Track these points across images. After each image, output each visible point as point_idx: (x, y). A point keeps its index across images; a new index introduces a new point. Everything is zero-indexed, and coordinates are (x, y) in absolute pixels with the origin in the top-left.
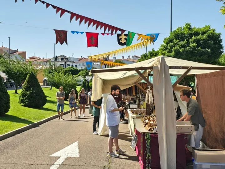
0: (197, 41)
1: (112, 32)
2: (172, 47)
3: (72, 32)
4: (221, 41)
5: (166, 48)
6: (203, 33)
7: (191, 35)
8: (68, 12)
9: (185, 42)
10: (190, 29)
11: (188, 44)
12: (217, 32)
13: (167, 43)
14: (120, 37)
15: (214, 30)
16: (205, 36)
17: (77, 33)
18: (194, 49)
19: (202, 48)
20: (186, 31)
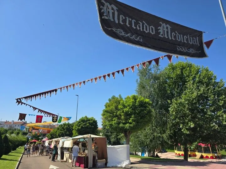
0: (89, 123)
1: (48, 115)
2: (80, 125)
3: (29, 115)
4: (97, 123)
5: (77, 125)
6: (91, 120)
7: (87, 121)
8: (38, 109)
9: (85, 123)
10: (87, 118)
11: (86, 124)
12: (96, 120)
13: (78, 123)
14: (54, 118)
15: (95, 119)
16: (92, 121)
17: (32, 115)
18: (88, 126)
19: (91, 126)
20: (86, 119)
